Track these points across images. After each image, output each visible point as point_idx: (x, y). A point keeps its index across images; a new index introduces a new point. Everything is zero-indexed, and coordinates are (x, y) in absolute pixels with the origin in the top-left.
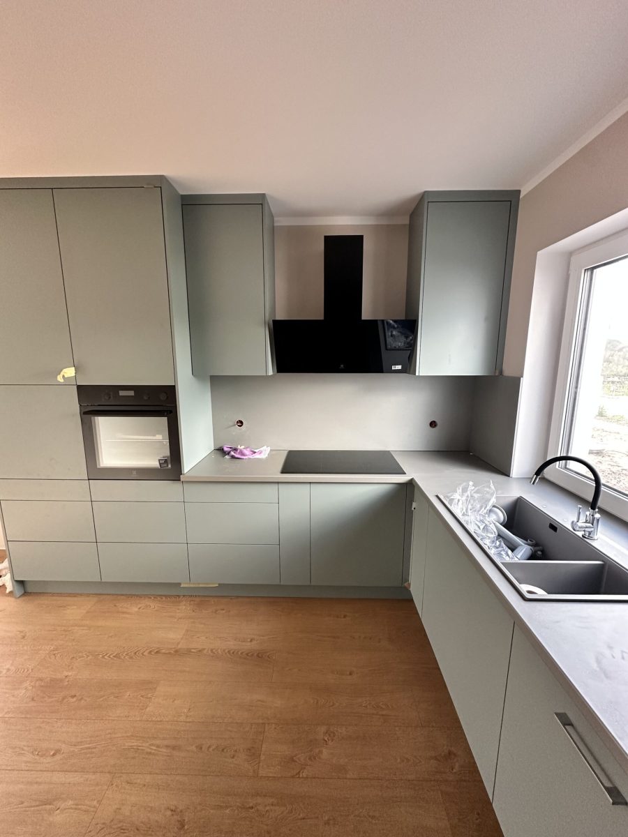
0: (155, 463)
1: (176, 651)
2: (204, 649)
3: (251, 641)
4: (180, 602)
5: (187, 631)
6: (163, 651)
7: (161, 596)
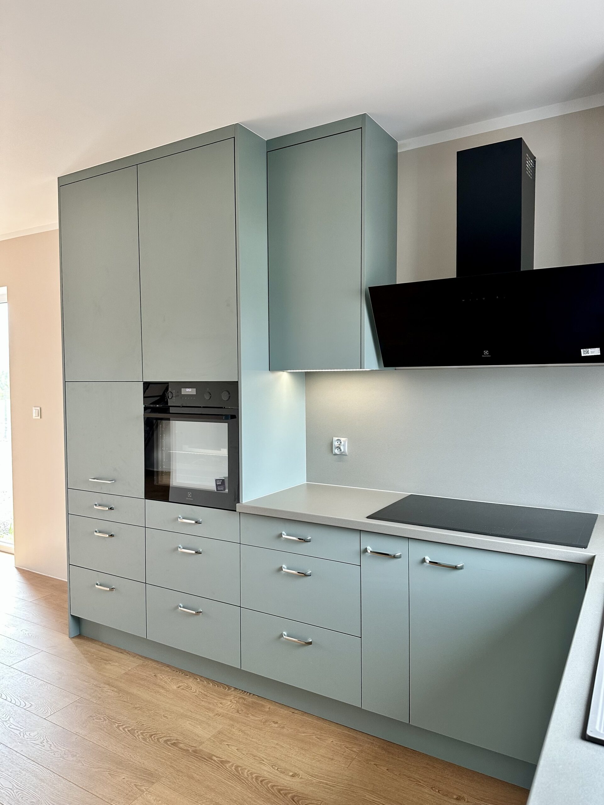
0: (211, 486)
1: (195, 751)
2: (229, 762)
3: (293, 776)
4: (227, 695)
5: (220, 732)
6: (181, 745)
7: (208, 679)
